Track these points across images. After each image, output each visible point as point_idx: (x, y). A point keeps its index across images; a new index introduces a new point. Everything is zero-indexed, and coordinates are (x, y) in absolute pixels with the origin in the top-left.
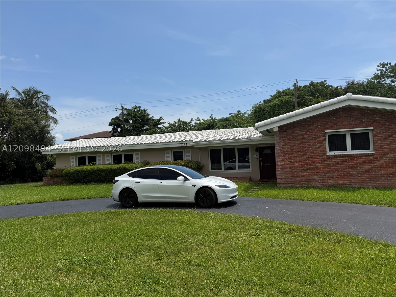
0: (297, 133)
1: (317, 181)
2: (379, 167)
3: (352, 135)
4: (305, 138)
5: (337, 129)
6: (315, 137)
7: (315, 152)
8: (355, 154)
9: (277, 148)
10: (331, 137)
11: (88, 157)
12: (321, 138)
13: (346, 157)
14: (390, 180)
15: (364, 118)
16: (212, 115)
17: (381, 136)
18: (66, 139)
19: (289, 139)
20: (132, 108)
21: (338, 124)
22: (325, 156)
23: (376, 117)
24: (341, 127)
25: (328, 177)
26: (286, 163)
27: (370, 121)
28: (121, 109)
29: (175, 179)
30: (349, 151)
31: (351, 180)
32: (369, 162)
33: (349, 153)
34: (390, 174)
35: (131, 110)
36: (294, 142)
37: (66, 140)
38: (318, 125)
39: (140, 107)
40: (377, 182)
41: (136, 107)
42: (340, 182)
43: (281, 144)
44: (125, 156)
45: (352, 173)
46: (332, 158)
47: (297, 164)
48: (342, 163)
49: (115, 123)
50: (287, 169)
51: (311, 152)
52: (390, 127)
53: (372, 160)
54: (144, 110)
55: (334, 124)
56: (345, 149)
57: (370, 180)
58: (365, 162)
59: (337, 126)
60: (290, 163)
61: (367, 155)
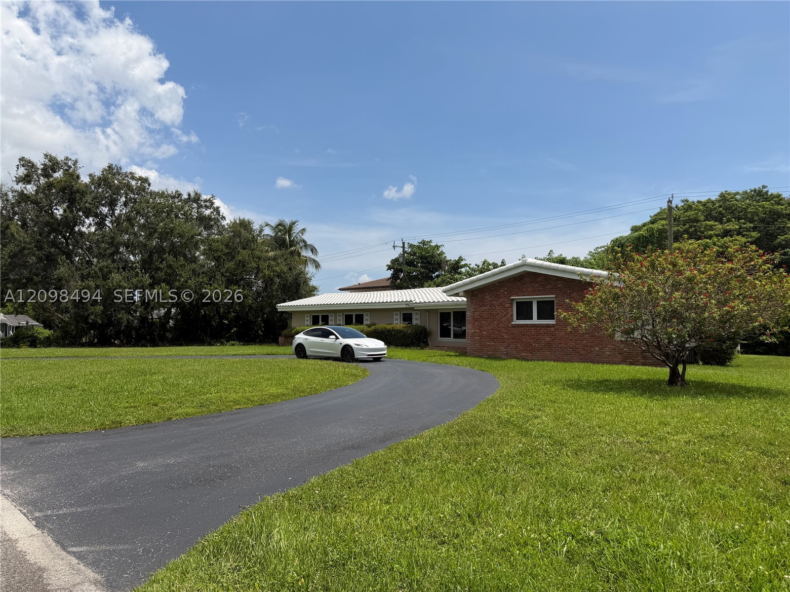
0: (487, 299)
1: (502, 352)
2: (560, 340)
3: (538, 302)
4: (493, 304)
5: (523, 296)
6: (502, 304)
7: (502, 320)
8: (537, 324)
9: (468, 314)
10: (519, 304)
11: (322, 316)
12: (507, 305)
13: (529, 327)
14: (570, 354)
15: (547, 285)
16: (551, 251)
17: (563, 305)
18: (341, 287)
19: (479, 305)
20: (419, 243)
21: (524, 290)
22: (510, 325)
23: (558, 284)
24: (526, 293)
25: (512, 348)
26: (476, 330)
27: (553, 288)
28: (402, 246)
29: (327, 337)
30: (535, 321)
31: (533, 353)
32: (550, 333)
33: (534, 323)
34: (570, 348)
35: (418, 247)
36: (483, 308)
37: (341, 289)
38: (505, 291)
39: (430, 241)
40: (557, 356)
41: (424, 243)
42: (523, 354)
43: (472, 310)
44: (356, 316)
45: (534, 345)
46: (516, 327)
47: (485, 333)
48: (525, 333)
49: (395, 266)
50: (476, 338)
51: (498, 320)
52: (572, 295)
53: (553, 332)
54: (437, 247)
55: (519, 290)
56: (531, 318)
57: (551, 354)
58: (546, 334)
59: (522, 292)
60: (479, 330)
61: (548, 326)
